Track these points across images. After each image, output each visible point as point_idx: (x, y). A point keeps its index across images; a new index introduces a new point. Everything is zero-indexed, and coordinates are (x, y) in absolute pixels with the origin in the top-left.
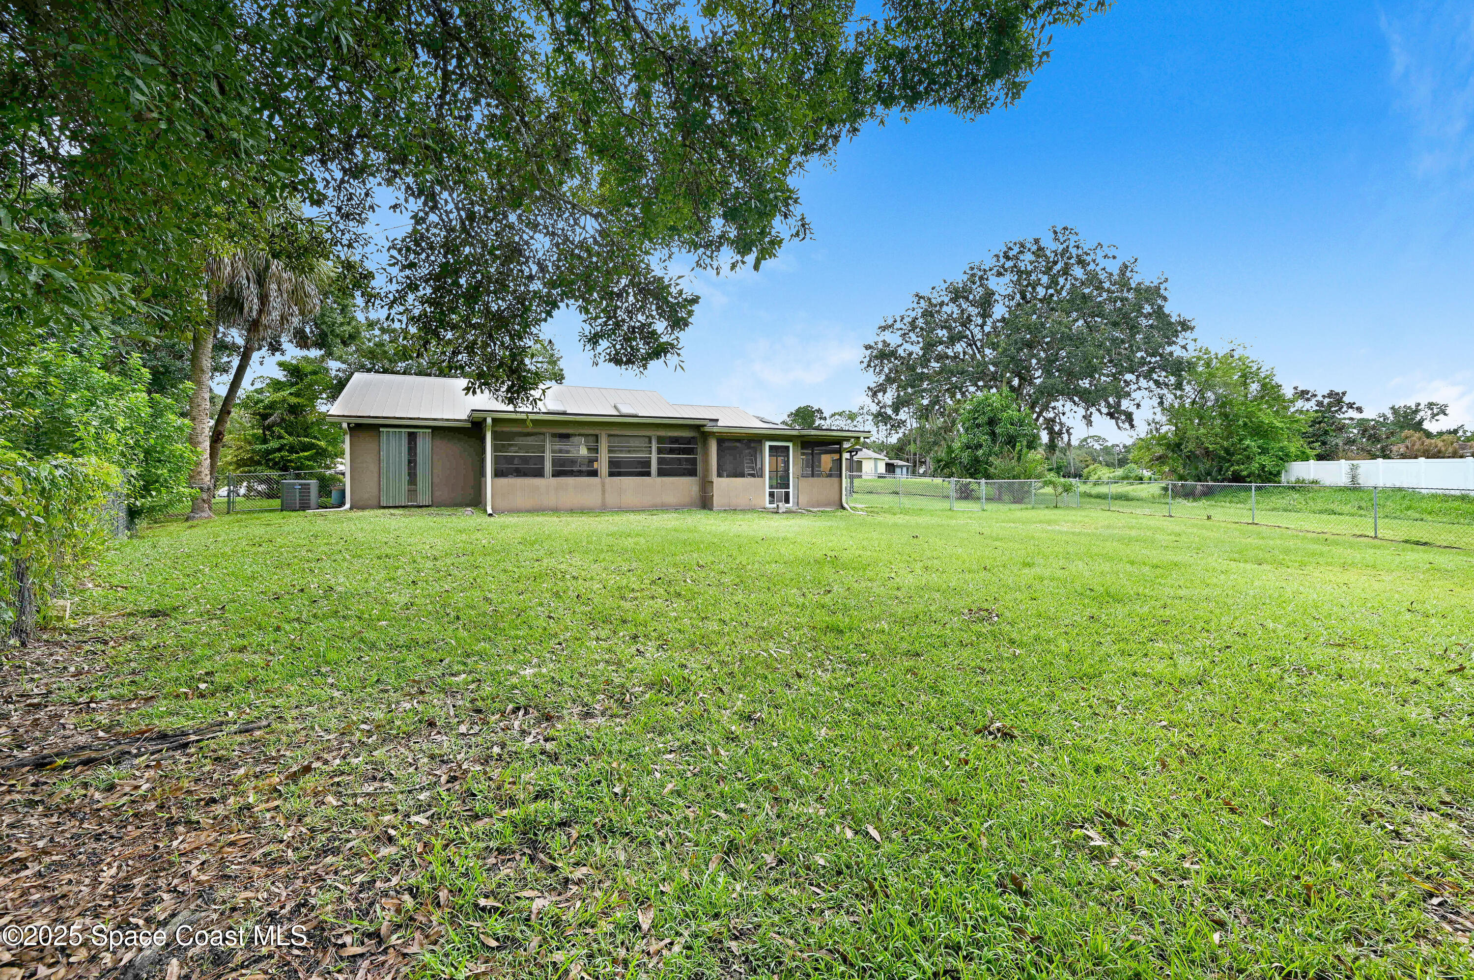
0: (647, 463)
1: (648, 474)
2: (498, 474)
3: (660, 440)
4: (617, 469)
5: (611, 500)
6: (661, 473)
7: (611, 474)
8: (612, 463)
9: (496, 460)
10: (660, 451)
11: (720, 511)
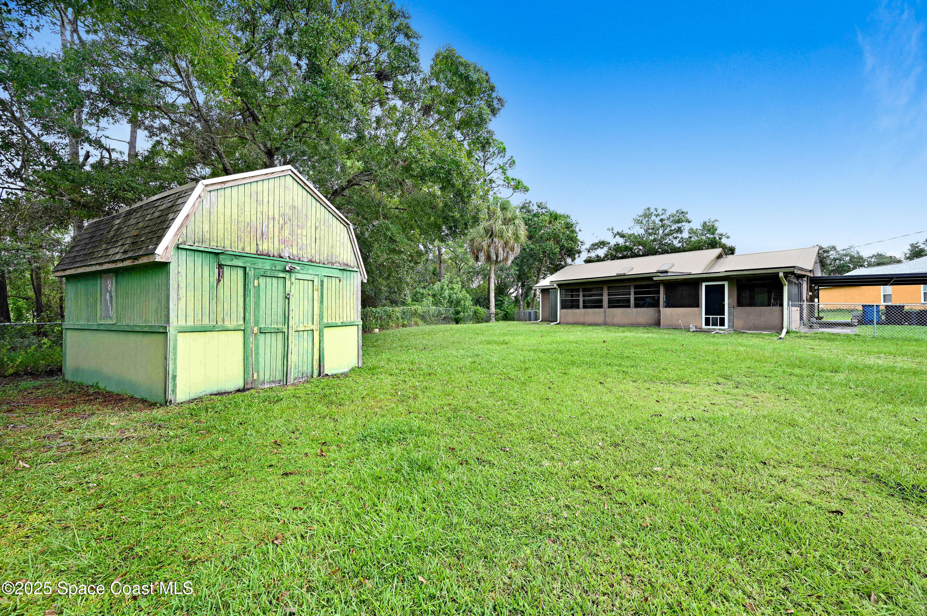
0: (628, 300)
1: (629, 306)
2: (563, 307)
3: (636, 287)
4: (613, 304)
5: (608, 320)
6: (637, 306)
7: (609, 307)
8: (610, 301)
9: (562, 301)
10: (636, 293)
11: (663, 329)
